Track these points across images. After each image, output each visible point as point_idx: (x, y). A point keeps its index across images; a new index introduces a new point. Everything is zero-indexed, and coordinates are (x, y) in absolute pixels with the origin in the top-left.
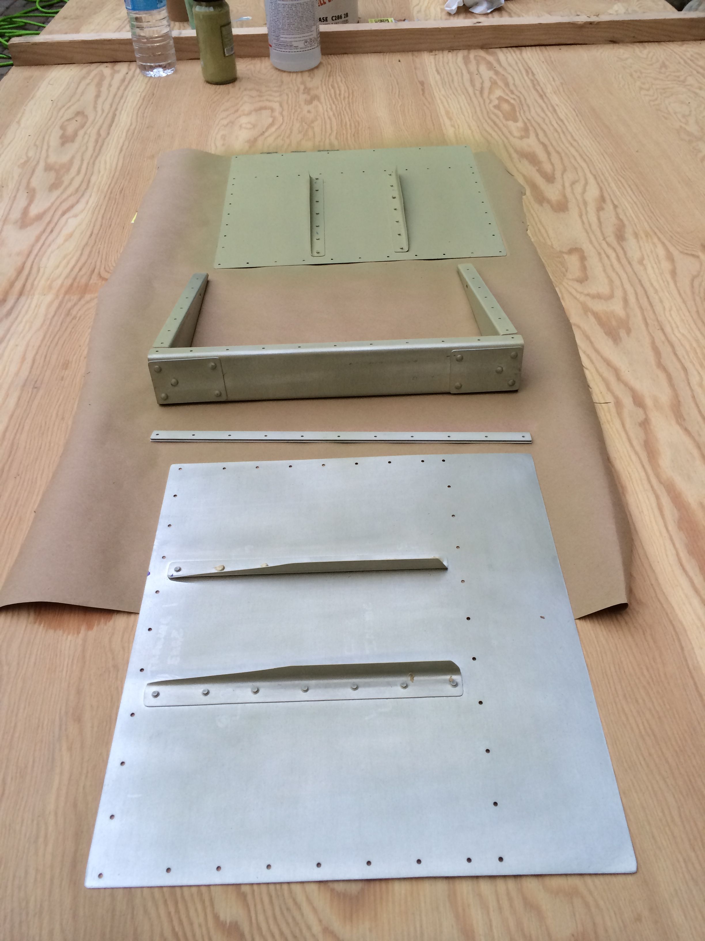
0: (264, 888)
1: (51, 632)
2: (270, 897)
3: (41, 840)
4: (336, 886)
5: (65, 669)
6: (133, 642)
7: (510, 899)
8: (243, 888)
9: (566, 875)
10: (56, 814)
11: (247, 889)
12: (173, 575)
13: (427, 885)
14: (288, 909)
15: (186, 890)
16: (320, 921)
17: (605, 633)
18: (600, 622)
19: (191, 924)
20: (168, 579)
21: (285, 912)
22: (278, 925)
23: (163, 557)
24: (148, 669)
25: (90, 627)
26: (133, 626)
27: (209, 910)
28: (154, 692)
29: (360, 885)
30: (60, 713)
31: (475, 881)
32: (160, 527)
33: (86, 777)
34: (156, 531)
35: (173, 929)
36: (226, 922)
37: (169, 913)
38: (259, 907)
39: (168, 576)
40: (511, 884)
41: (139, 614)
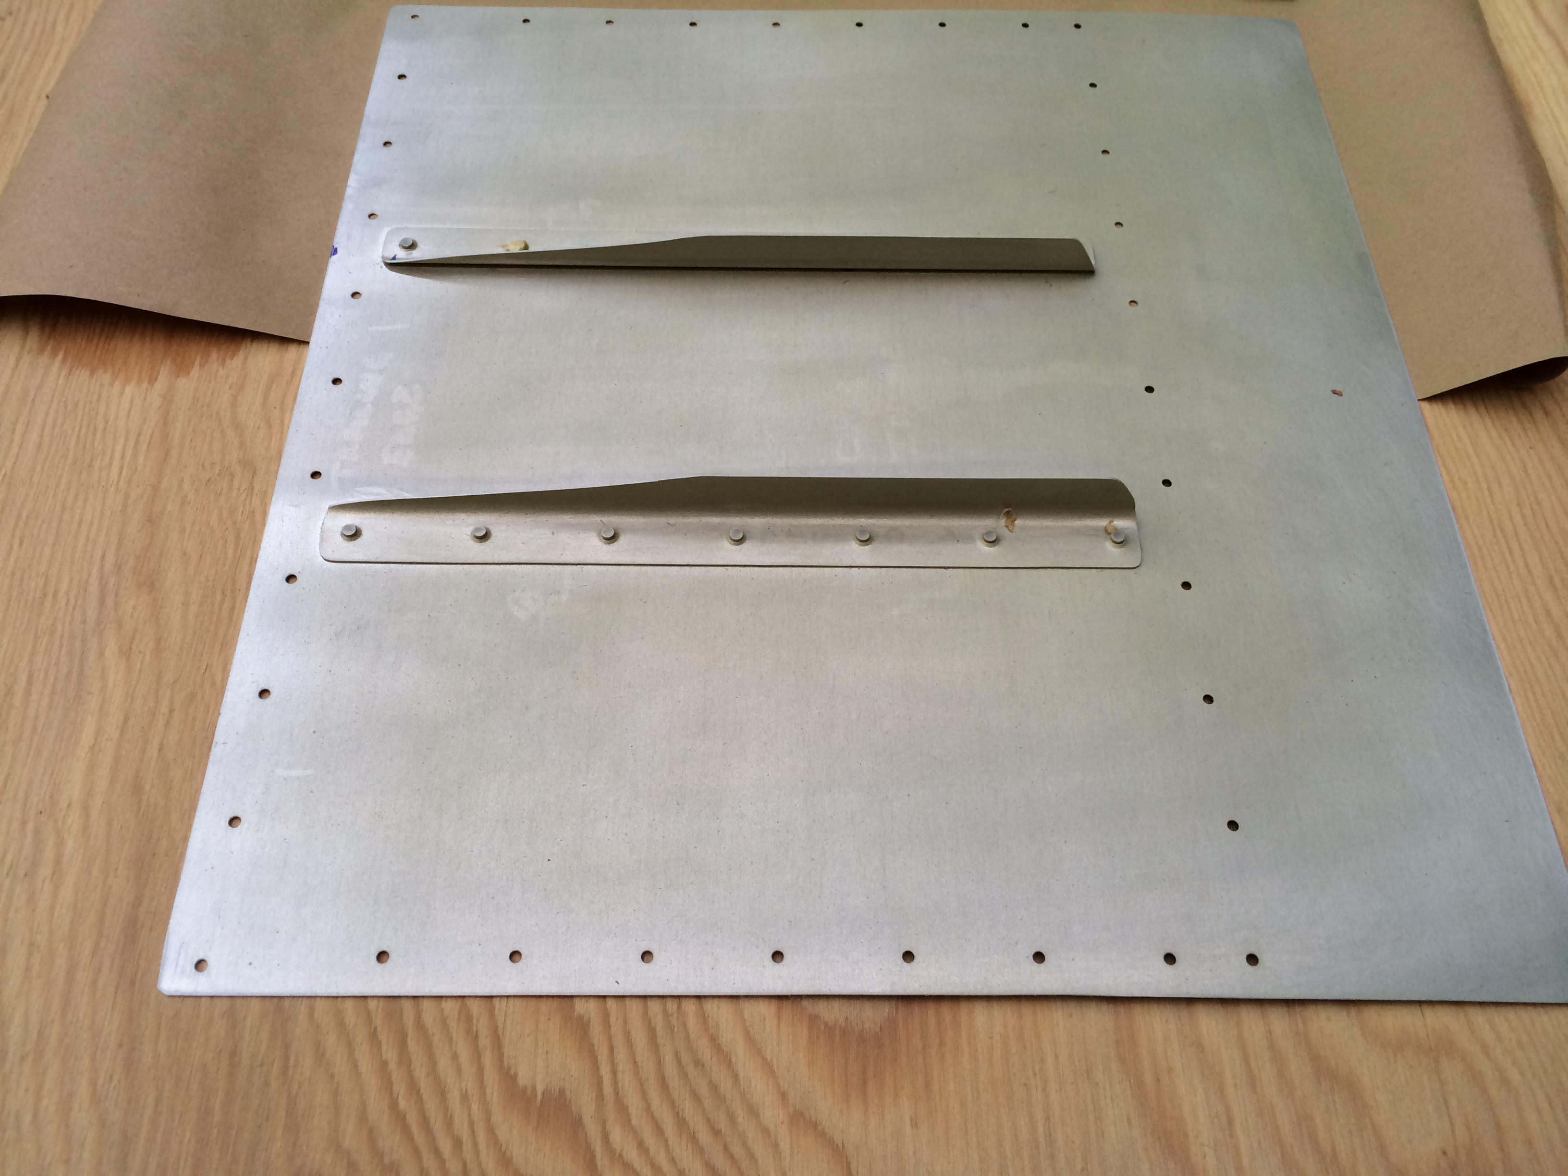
0: (634, 1008)
1: (83, 375)
2: (652, 1032)
3: (45, 871)
4: (822, 1008)
5: (116, 464)
6: (292, 409)
7: (1278, 1059)
8: (580, 1007)
9: (1420, 1003)
10: (86, 809)
11: (590, 1009)
12: (397, 257)
13: (1058, 1014)
14: (698, 1063)
15: (428, 1009)
16: (783, 1096)
17: (1494, 433)
18: (1482, 409)
19: (442, 1093)
20: (384, 266)
21: (691, 1069)
22: (673, 1104)
23: (371, 216)
24: (331, 472)
25: (182, 369)
26: (293, 373)
27: (488, 1060)
28: (347, 527)
29: (886, 1009)
30: (102, 567)
31: (1183, 1011)
32: (361, 146)
33: (168, 724)
34: (353, 153)
35: (394, 1105)
36: (534, 1088)
37: (384, 1064)
38: (621, 1055)
39: (383, 257)
40: (1278, 1019)
41: (308, 343)
